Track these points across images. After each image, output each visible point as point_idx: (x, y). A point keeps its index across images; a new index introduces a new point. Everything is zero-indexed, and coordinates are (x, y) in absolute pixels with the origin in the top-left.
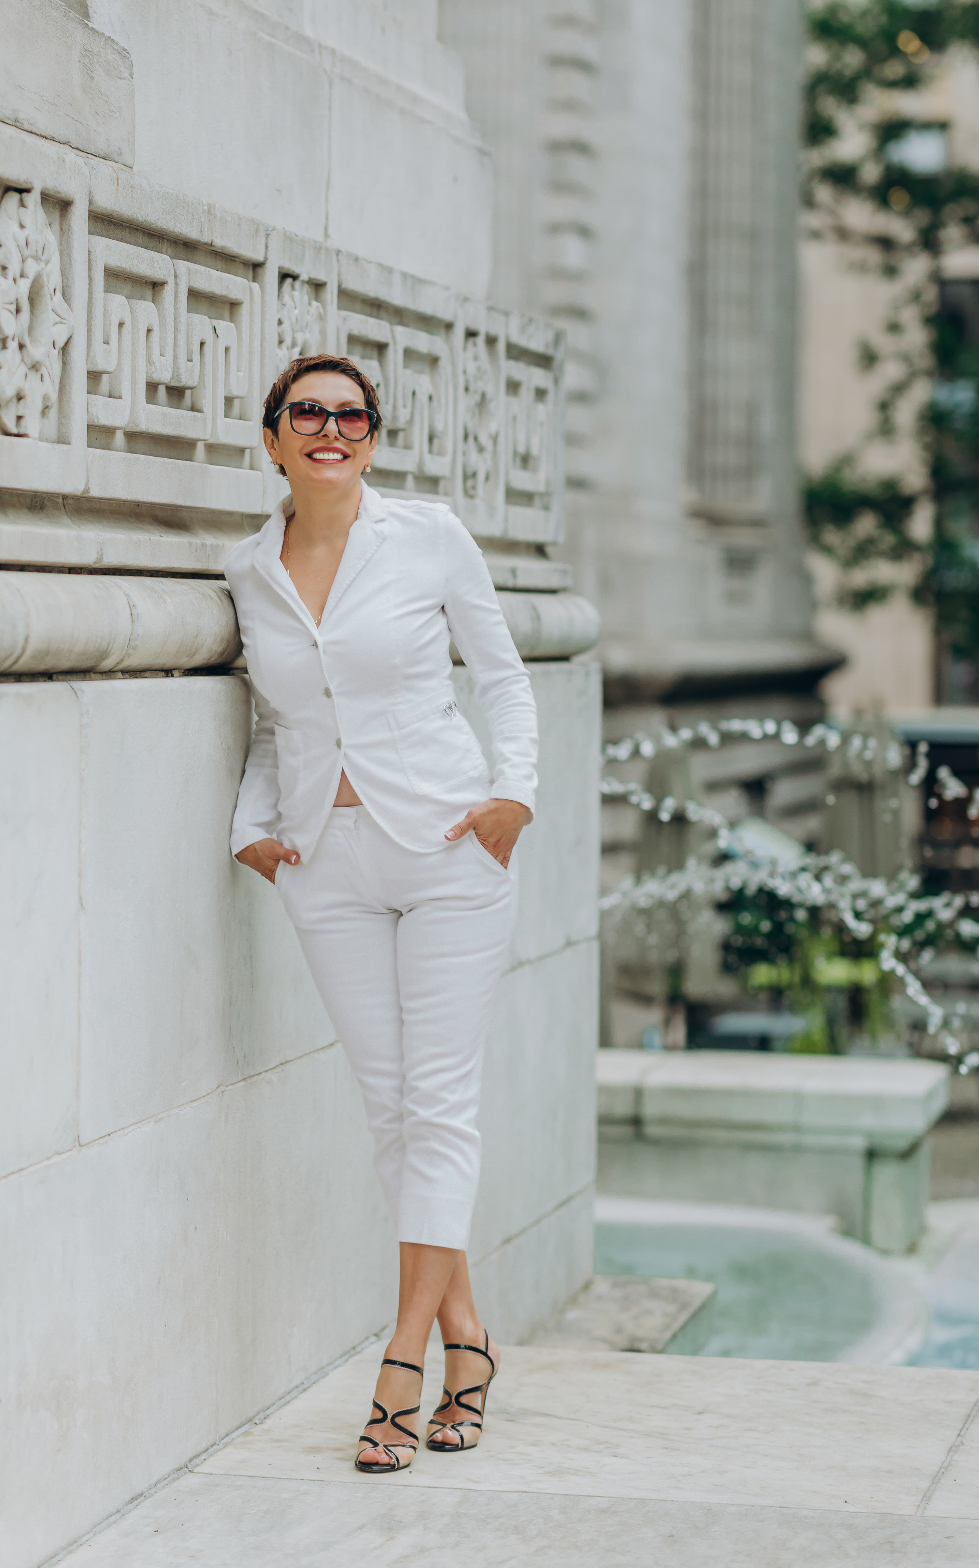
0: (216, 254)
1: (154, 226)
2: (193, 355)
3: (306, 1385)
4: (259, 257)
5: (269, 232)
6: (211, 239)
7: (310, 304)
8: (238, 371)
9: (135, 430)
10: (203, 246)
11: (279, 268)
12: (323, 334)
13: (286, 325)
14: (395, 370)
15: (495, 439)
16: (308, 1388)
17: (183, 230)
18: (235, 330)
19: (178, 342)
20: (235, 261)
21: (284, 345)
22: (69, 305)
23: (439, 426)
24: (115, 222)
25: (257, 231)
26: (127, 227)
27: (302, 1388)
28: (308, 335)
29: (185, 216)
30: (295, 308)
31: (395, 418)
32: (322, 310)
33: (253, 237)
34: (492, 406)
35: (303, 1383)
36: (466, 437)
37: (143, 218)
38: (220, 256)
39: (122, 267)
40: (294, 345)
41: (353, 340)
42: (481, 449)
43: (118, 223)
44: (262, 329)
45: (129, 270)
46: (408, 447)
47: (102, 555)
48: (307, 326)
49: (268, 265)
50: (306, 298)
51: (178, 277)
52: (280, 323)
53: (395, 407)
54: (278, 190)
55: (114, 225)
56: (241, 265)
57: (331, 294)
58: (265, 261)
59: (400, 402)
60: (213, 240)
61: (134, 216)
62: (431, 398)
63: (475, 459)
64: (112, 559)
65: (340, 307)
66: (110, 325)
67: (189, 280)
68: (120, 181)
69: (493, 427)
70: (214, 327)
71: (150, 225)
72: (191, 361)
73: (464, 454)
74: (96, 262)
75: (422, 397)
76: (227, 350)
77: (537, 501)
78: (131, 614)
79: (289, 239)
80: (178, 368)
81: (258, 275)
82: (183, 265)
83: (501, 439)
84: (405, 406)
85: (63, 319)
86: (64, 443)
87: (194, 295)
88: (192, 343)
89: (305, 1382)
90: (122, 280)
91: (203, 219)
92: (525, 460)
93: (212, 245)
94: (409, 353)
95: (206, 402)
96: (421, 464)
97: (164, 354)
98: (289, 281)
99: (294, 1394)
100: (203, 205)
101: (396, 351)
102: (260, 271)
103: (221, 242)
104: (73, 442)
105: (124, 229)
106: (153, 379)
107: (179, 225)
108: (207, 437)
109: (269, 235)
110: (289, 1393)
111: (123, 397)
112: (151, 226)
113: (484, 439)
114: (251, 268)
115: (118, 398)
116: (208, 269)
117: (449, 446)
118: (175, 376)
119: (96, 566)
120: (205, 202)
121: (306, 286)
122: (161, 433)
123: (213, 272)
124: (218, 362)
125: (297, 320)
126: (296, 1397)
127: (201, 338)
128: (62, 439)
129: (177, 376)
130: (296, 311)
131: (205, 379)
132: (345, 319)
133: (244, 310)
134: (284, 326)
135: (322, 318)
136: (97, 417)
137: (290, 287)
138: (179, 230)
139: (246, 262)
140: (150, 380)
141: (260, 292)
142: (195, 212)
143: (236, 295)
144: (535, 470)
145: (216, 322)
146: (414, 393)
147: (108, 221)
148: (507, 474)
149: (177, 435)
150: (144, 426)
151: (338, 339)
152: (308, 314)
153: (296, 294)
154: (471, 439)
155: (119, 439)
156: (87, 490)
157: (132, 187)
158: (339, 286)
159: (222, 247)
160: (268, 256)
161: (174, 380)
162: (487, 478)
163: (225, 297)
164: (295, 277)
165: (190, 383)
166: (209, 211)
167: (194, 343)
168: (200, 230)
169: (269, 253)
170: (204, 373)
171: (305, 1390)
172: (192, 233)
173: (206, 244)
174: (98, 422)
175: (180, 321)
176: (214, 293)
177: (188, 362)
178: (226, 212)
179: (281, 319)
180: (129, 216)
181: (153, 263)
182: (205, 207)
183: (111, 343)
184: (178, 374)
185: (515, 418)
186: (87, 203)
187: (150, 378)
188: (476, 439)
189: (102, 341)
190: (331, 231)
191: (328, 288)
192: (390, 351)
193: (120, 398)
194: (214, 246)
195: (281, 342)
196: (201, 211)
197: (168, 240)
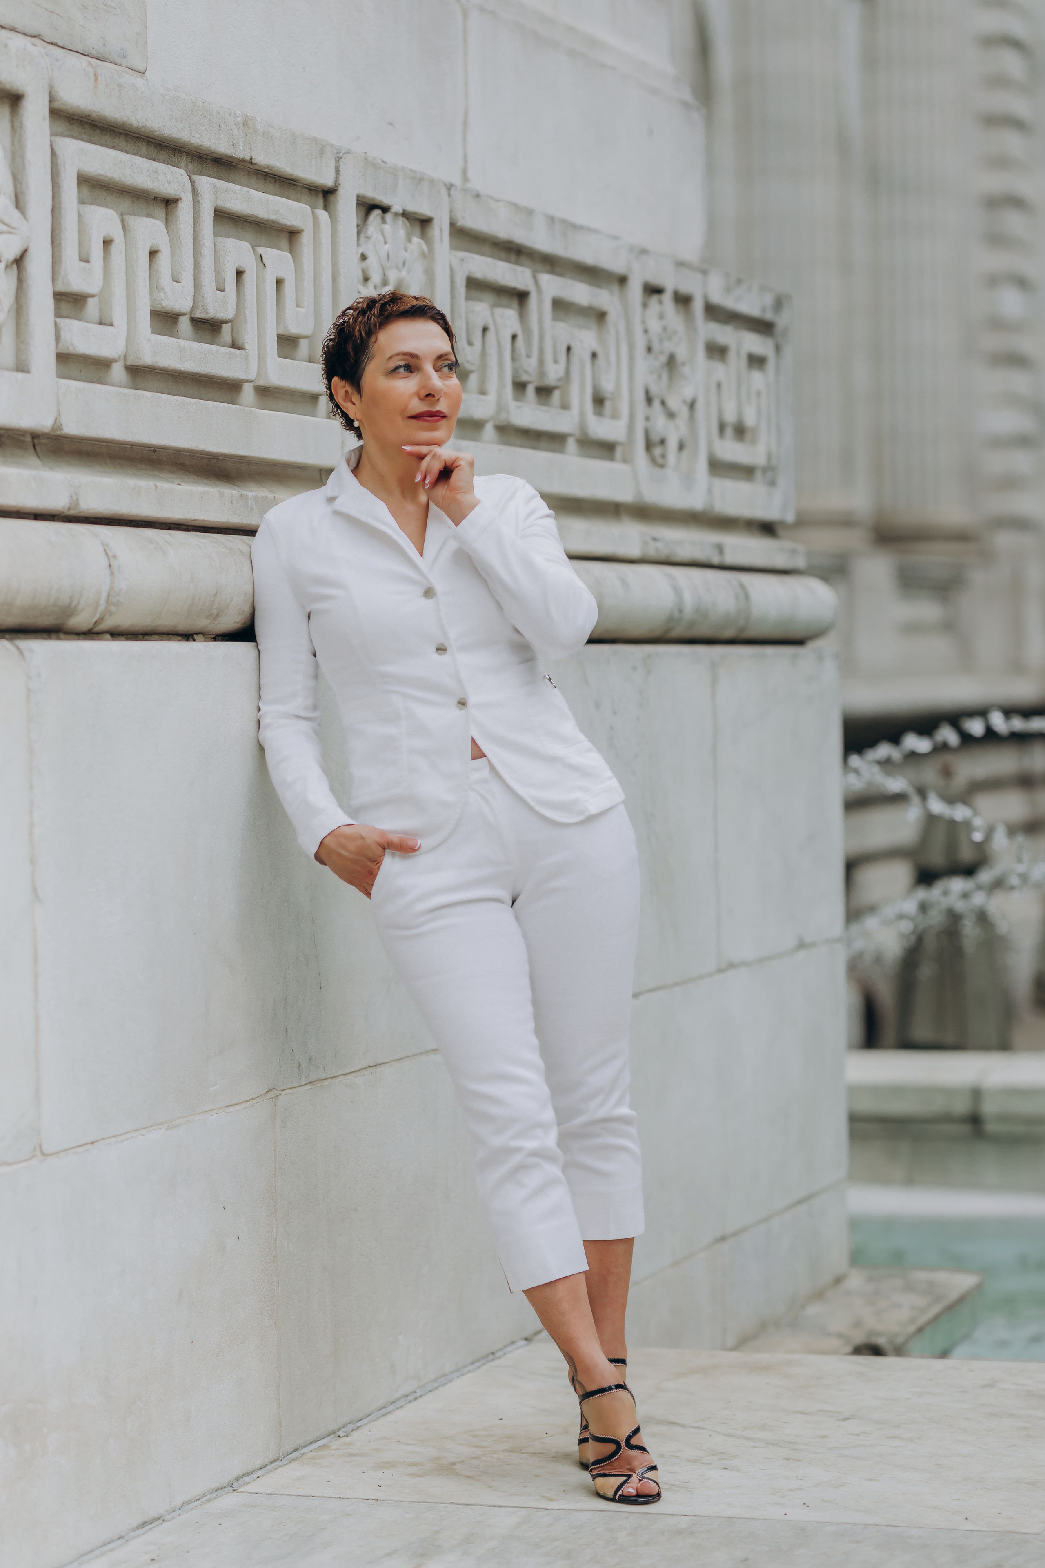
0: (266, 175)
1: (157, 133)
2: (226, 284)
3: (418, 1394)
4: (329, 182)
5: (341, 155)
6: (249, 155)
7: (410, 241)
8: (297, 307)
9: (137, 364)
10: (241, 163)
11: (358, 196)
12: (430, 275)
13: (372, 262)
14: (540, 321)
15: (692, 405)
16: (421, 1396)
17: (203, 142)
18: (292, 261)
19: (202, 268)
20: (294, 185)
21: (370, 284)
22: (24, 214)
23: (608, 386)
24: (102, 126)
25: (322, 152)
26: (121, 133)
27: (412, 1397)
28: (404, 273)
29: (207, 126)
30: (385, 243)
31: (542, 373)
32: (425, 248)
33: (316, 158)
34: (686, 370)
35: (415, 1392)
36: (649, 400)
37: (139, 123)
38: (270, 177)
39: (106, 176)
40: (385, 283)
41: (475, 285)
42: (671, 415)
43: (106, 128)
44: (335, 264)
45: (118, 179)
46: (565, 406)
47: (77, 500)
48: (404, 264)
49: (341, 191)
50: (402, 233)
51: (199, 195)
52: (364, 257)
53: (541, 362)
54: (390, 124)
55: (101, 129)
56: (306, 191)
57: (440, 231)
58: (337, 187)
59: (549, 357)
60: (253, 157)
61: (125, 119)
62: (594, 355)
63: (660, 425)
64: (91, 504)
65: (453, 247)
66: (90, 240)
67: (216, 198)
68: (100, 78)
69: (688, 392)
70: (261, 255)
71: (152, 132)
72: (224, 290)
73: (647, 419)
74: (64, 167)
75: (581, 353)
76: (279, 282)
77: (758, 475)
78: (110, 565)
79: (371, 165)
80: (203, 297)
81: (330, 203)
82: (206, 183)
83: (700, 405)
84: (556, 361)
85: (13, 228)
86: (23, 371)
87: (223, 216)
88: (224, 271)
89: (418, 1390)
90: (115, 193)
91: (236, 132)
92: (740, 431)
93: (251, 162)
94: (560, 306)
95: (249, 338)
96: (583, 426)
97: (180, 279)
98: (377, 213)
99: (399, 1404)
100: (235, 116)
101: (540, 301)
102: (331, 198)
103: (262, 159)
104: (33, 369)
105: (116, 136)
106: (163, 307)
107: (197, 136)
108: (252, 376)
109: (341, 158)
110: (394, 1402)
111: (114, 324)
112: (155, 134)
113: (674, 403)
114: (321, 196)
115: (109, 325)
116: (246, 189)
117: (624, 409)
118: (200, 306)
119: (72, 512)
120: (238, 112)
121: (401, 220)
122: (178, 369)
123: (253, 192)
124: (266, 294)
125: (388, 256)
126: (402, 1407)
127: (236, 266)
128: (22, 367)
129: (203, 306)
130: (387, 247)
131: (246, 312)
132: (462, 260)
133: (306, 239)
134: (368, 261)
135: (428, 257)
136: (72, 345)
137: (379, 219)
138: (198, 141)
139: (313, 188)
140: (158, 308)
141: (329, 220)
142: (222, 124)
143: (291, 221)
144: (754, 442)
145: (261, 250)
146: (569, 349)
147: (91, 124)
148: (710, 444)
149: (203, 373)
150: (148, 358)
151: (452, 282)
152: (406, 251)
153: (387, 227)
154: (656, 403)
155: (118, 372)
156: (60, 428)
157: (120, 86)
158: (452, 225)
159: (268, 167)
160: (340, 182)
161: (199, 311)
162: (681, 447)
163: (273, 222)
164: (385, 209)
165: (221, 315)
166: (245, 124)
167: (226, 270)
168: (231, 144)
169: (341, 178)
170: (244, 305)
171: (415, 1399)
172: (222, 147)
173: (243, 160)
174: (74, 350)
175: (204, 244)
176: (257, 217)
177: (218, 292)
178: (273, 127)
179: (365, 253)
180: (117, 119)
181: (156, 175)
182: (239, 119)
183: (92, 261)
184: (203, 304)
185: (719, 385)
186: (47, 98)
187: (159, 306)
188: (663, 403)
189: (76, 257)
190: (470, 174)
191: (436, 224)
192: (533, 300)
193: (111, 325)
194: (256, 164)
195: (366, 279)
196: (233, 123)
197: (188, 154)
